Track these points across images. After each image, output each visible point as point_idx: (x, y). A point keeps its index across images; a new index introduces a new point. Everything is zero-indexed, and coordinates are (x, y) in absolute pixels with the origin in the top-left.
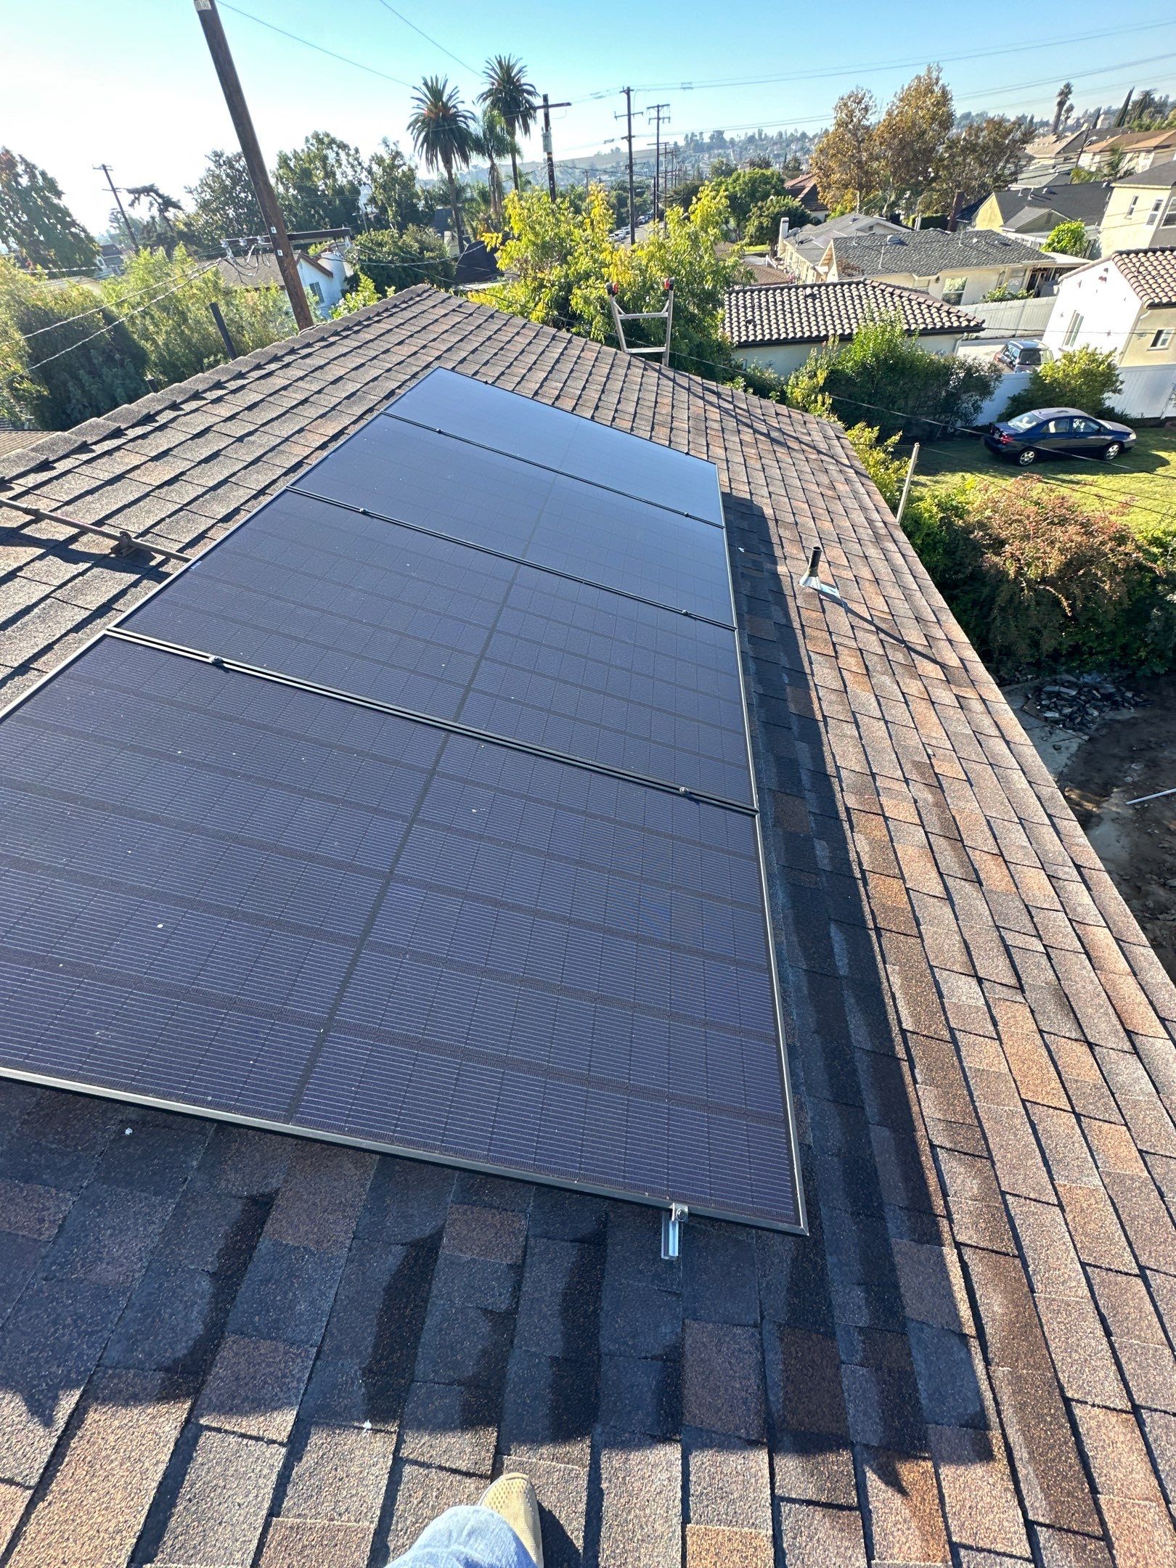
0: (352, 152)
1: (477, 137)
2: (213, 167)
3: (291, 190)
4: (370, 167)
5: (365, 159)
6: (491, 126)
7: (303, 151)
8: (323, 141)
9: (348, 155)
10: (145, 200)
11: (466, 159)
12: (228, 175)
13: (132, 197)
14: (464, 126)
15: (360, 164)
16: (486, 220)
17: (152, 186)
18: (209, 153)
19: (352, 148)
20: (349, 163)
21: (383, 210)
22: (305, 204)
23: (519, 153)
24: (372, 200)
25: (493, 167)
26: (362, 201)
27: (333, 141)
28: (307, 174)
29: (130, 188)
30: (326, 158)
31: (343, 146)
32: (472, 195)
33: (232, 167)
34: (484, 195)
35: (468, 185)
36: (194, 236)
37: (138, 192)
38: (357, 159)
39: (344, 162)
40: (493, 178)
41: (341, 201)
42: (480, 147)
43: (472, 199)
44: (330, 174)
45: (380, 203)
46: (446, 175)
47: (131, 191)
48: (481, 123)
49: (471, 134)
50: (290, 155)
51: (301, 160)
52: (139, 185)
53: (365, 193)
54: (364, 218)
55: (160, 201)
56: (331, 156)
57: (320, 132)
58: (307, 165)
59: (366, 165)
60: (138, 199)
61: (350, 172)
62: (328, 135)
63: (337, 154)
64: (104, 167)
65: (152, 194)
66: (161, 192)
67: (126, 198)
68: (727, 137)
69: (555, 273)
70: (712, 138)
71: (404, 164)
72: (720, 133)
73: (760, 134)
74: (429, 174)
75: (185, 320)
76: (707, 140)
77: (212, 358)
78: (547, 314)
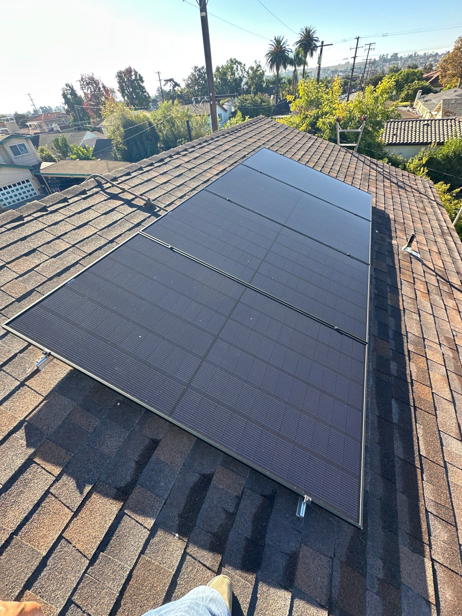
0: (243, 65)
1: (292, 59)
2: (193, 71)
3: (218, 80)
4: (248, 71)
5: (247, 68)
6: (297, 54)
7: (225, 65)
8: (234, 62)
9: (241, 66)
10: (169, 83)
11: (285, 67)
12: (198, 75)
13: (165, 82)
14: (287, 55)
15: (245, 70)
16: (288, 91)
17: (172, 79)
18: (193, 67)
19: (243, 64)
20: (241, 69)
21: (250, 87)
22: (222, 85)
23: (307, 64)
24: (247, 83)
25: (295, 70)
26: (243, 83)
27: (237, 62)
28: (225, 74)
29: (165, 79)
30: (233, 68)
31: (240, 63)
32: (285, 81)
33: (200, 72)
34: (289, 81)
35: (284, 77)
36: (182, 96)
37: (167, 81)
38: (244, 68)
39: (239, 69)
40: (294, 74)
41: (235, 84)
42: (292, 62)
43: (285, 83)
44: (233, 74)
45: (249, 84)
46: (276, 73)
47: (165, 81)
48: (294, 53)
49: (289, 57)
50: (220, 67)
51: (224, 68)
52: (168, 79)
53: (245, 80)
54: (242, 90)
55: (174, 84)
56: (235, 67)
57: (233, 58)
58: (226, 71)
59: (247, 70)
60: (167, 83)
61: (240, 73)
62: (235, 59)
63: (237, 66)
64: (158, 72)
65: (172, 82)
66: (175, 81)
67: (163, 83)
68: (399, 56)
69: (313, 112)
70: (392, 56)
71: (261, 70)
72: (396, 54)
73: (415, 54)
74: (269, 73)
75: (174, 126)
76: (389, 57)
77: (180, 140)
78: (307, 128)
